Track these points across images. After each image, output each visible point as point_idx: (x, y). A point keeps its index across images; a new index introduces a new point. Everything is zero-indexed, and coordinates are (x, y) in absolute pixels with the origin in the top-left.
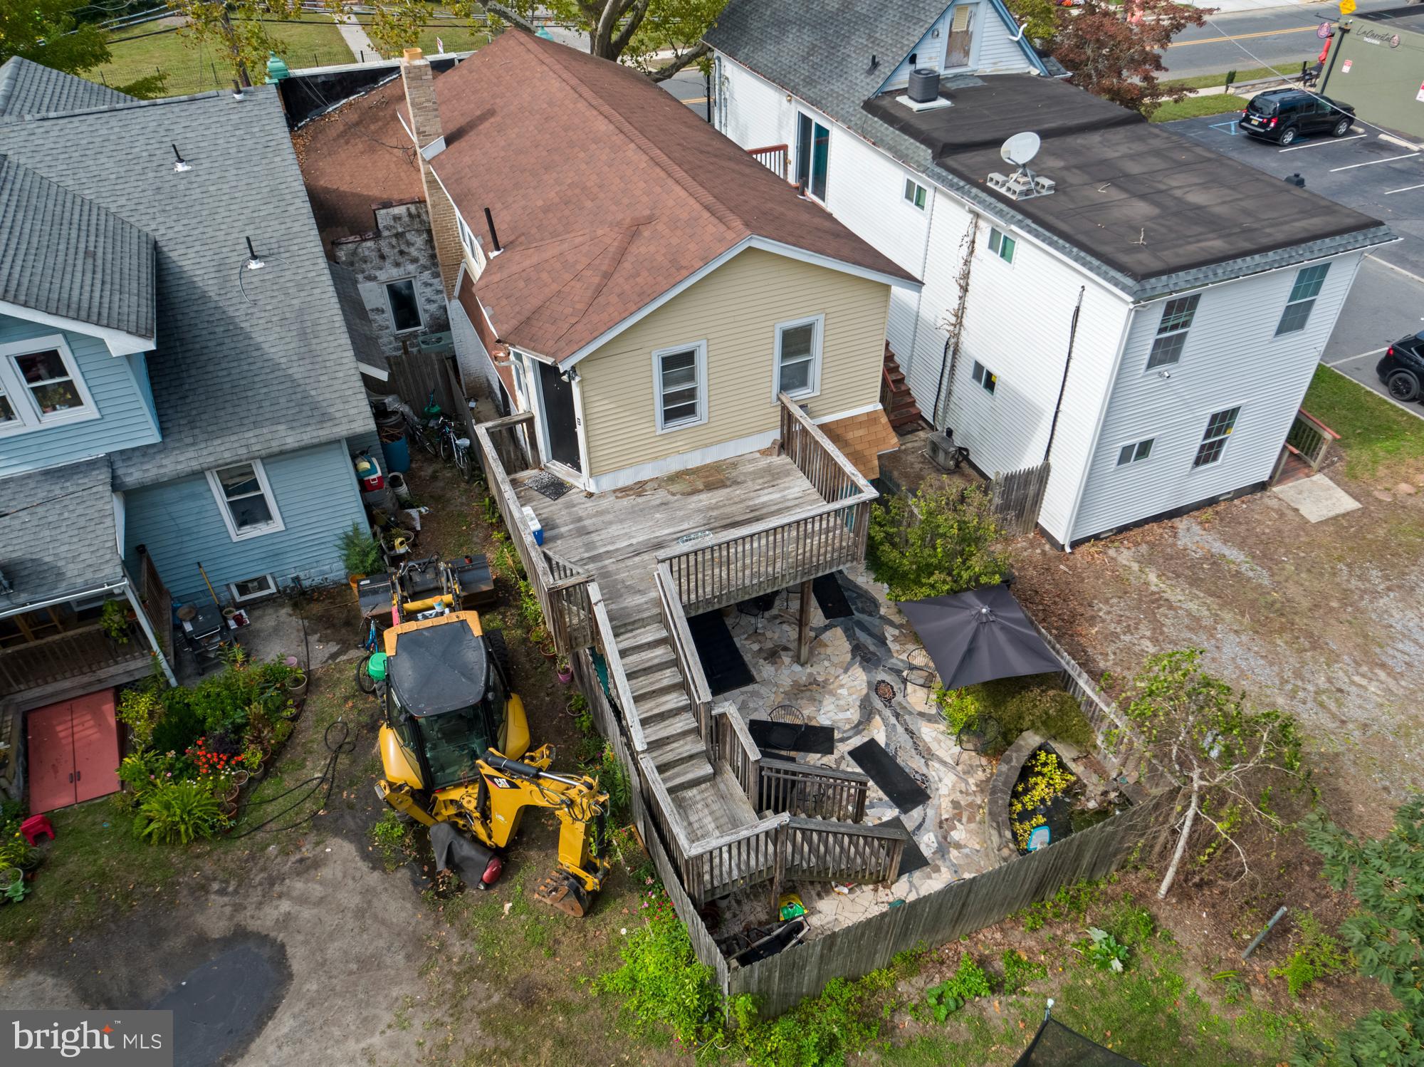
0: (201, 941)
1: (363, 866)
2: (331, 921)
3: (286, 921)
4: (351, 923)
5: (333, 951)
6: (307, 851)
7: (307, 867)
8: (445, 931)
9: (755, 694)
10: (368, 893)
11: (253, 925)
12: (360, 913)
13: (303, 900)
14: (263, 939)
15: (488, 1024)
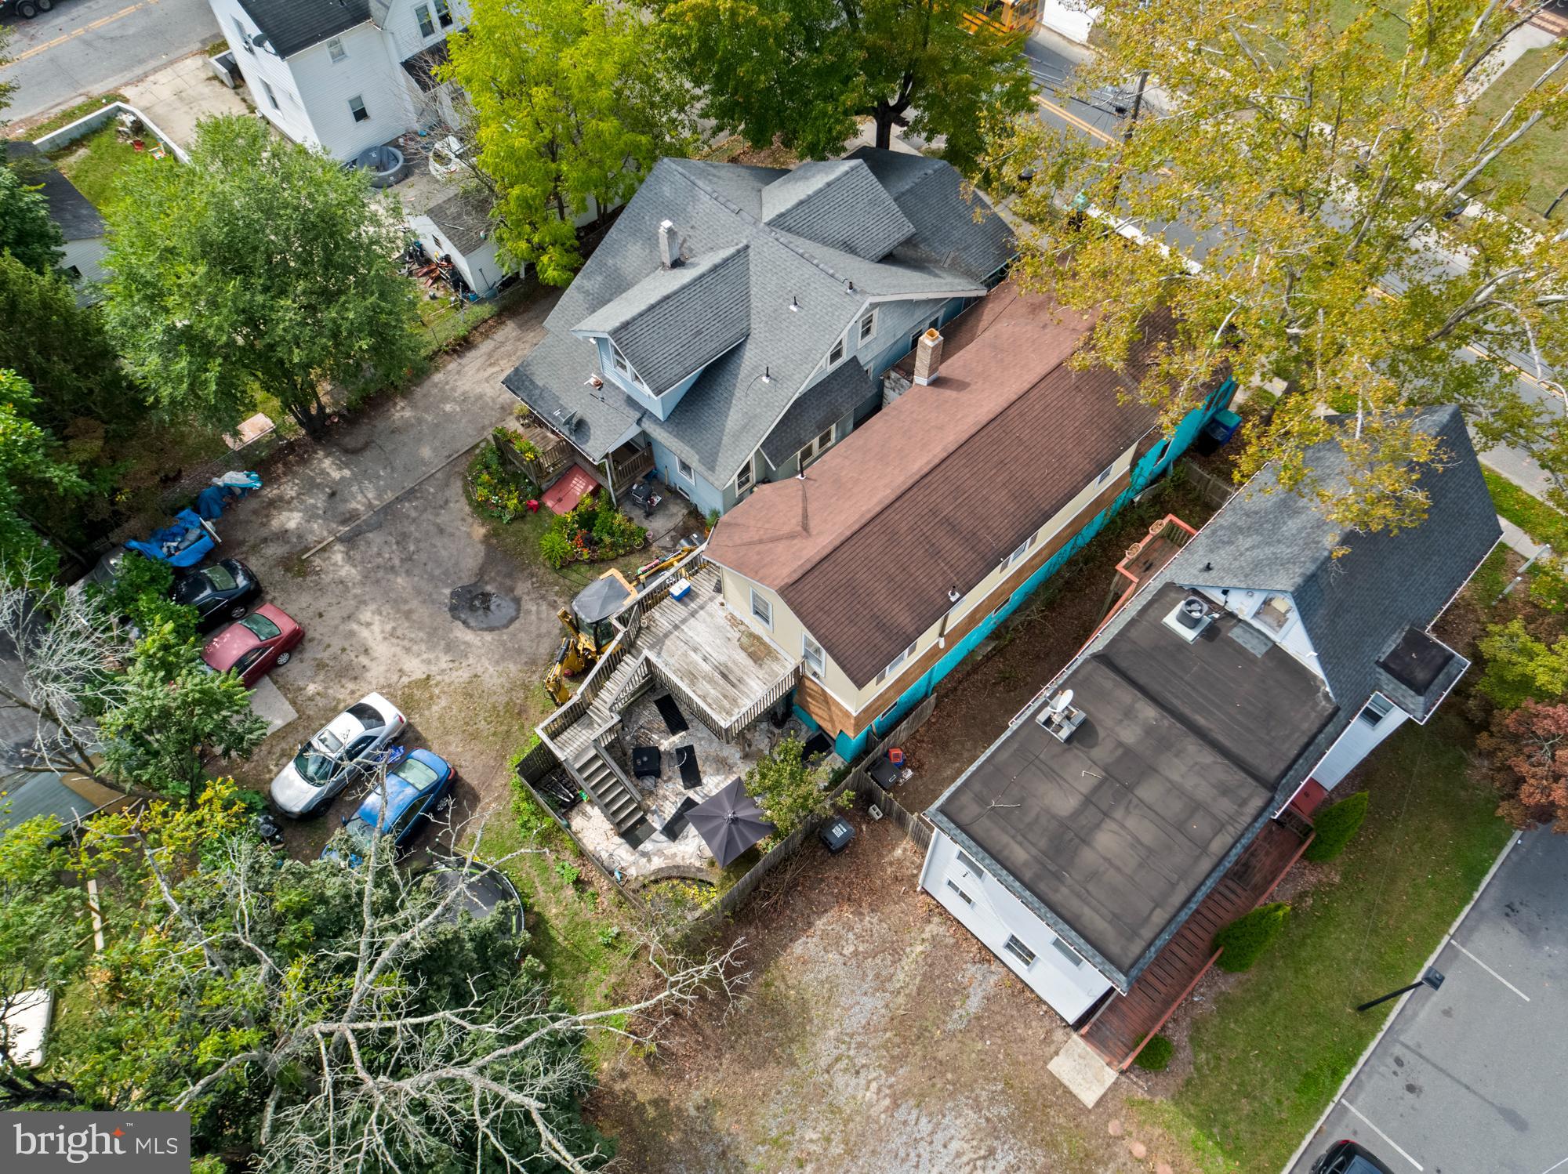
3: (529, 612)
6: (558, 599)
11: (523, 603)
13: (538, 612)
14: (519, 610)
15: (508, 704)
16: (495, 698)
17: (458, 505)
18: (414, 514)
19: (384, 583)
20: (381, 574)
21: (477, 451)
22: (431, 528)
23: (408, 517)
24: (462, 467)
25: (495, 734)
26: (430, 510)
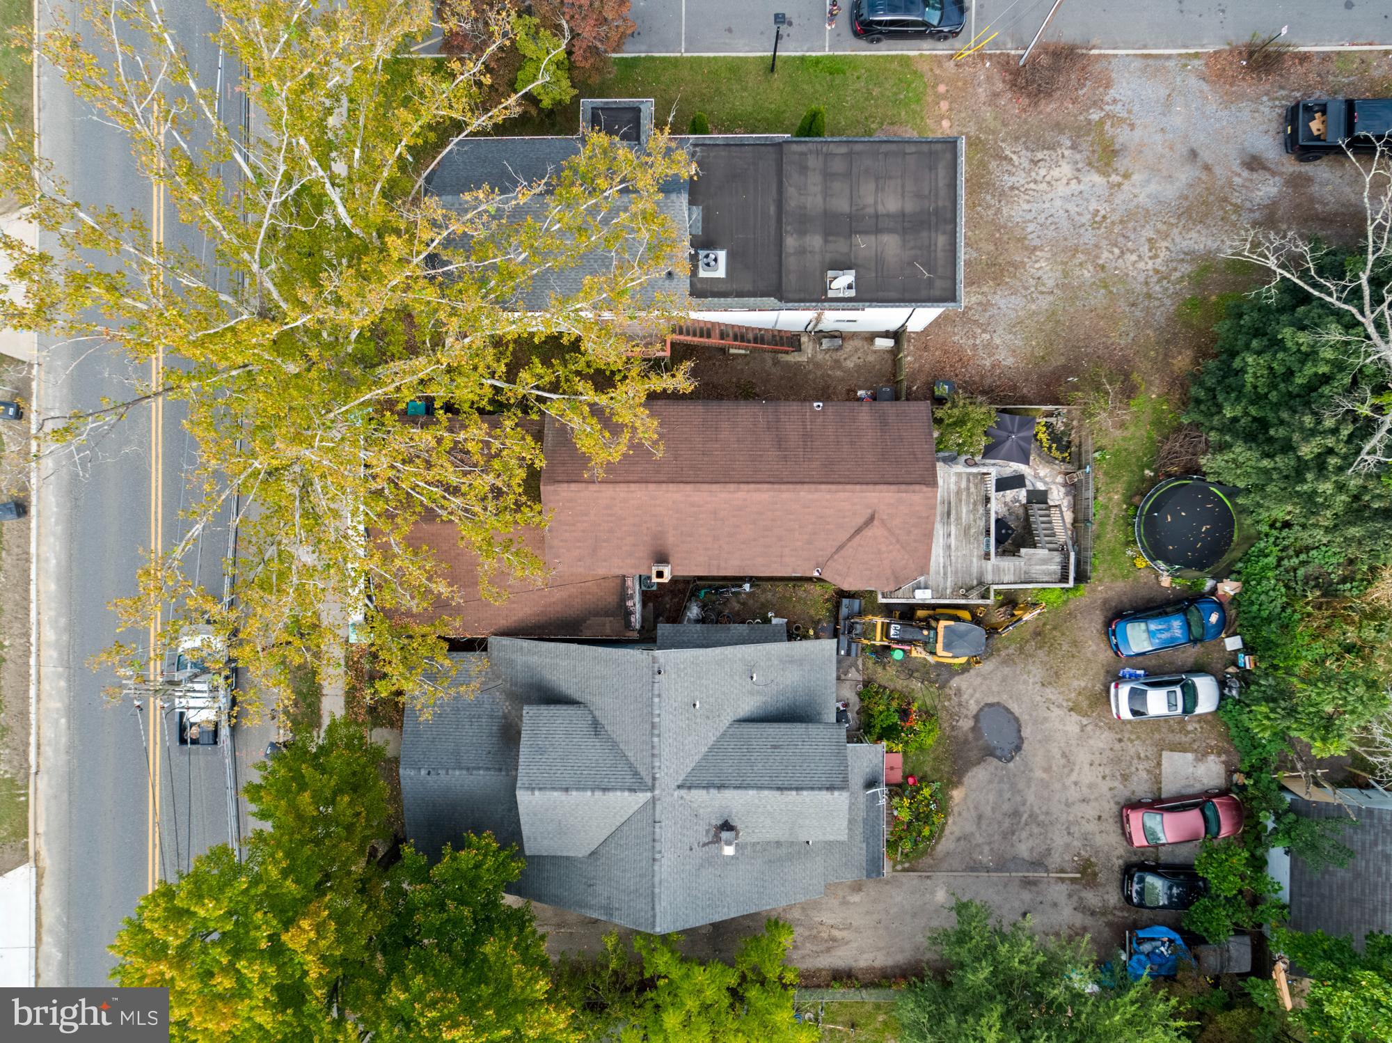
0: (973, 729)
1: (966, 675)
2: (984, 687)
3: (977, 702)
5: (995, 689)
6: (952, 692)
7: (959, 692)
8: (1003, 653)
10: (977, 675)
11: (974, 712)
12: (985, 678)
13: (972, 696)
14: (981, 709)
15: (1040, 648)
16: (1046, 659)
17: (955, 828)
18: (986, 849)
24: (927, 860)
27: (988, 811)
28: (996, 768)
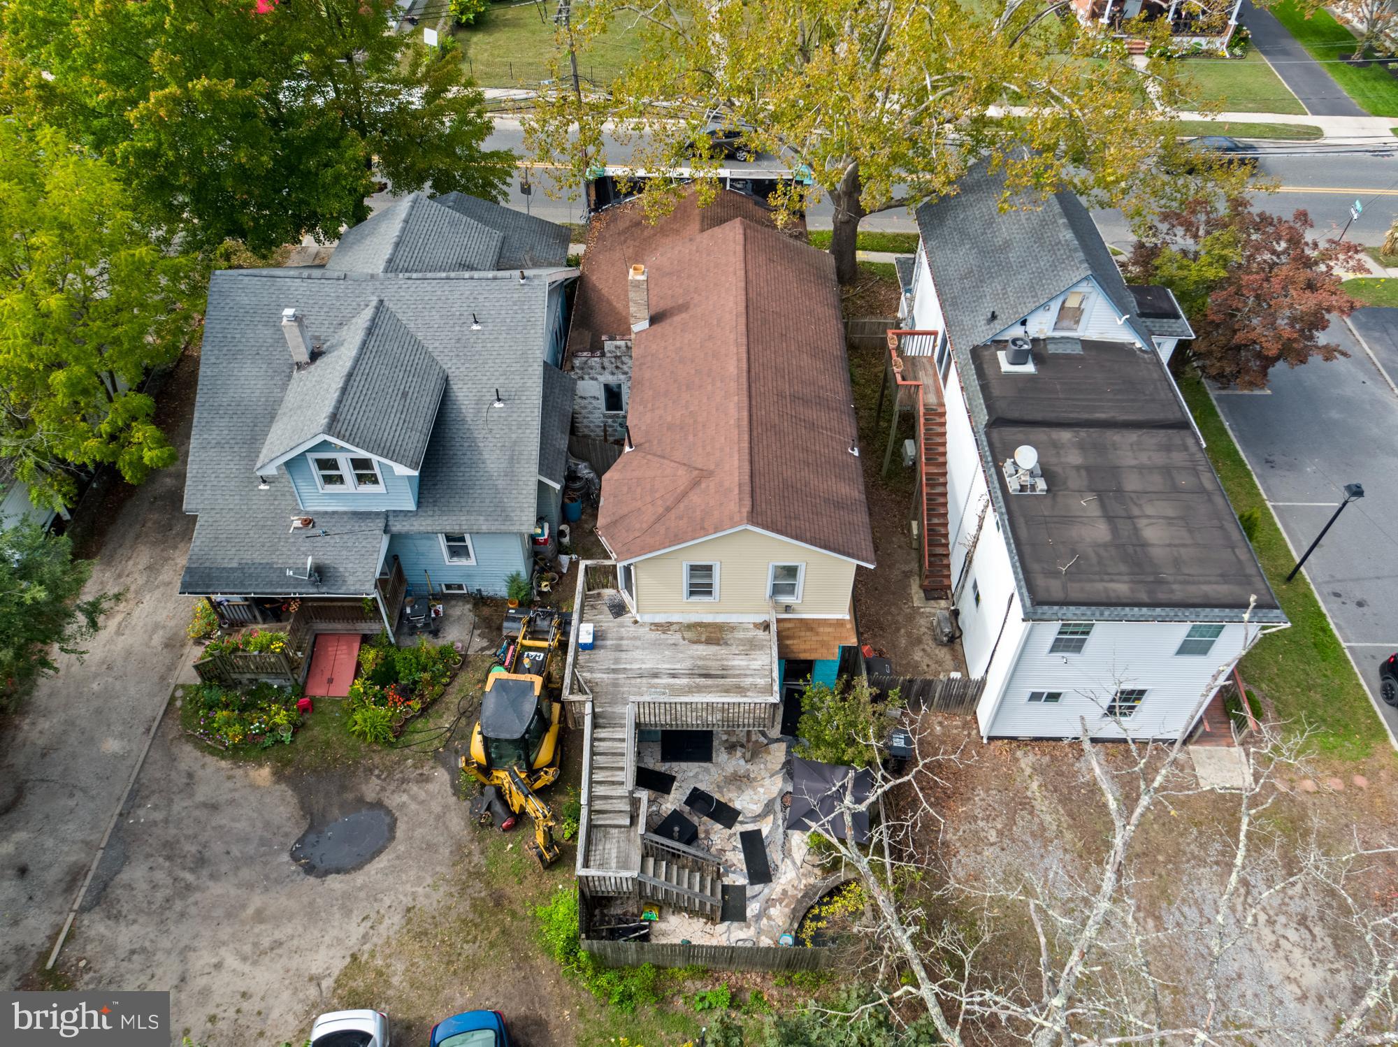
0: (360, 801)
1: (450, 790)
2: (424, 816)
3: (403, 806)
4: (432, 821)
5: (419, 832)
6: (426, 770)
7: (424, 779)
8: (474, 847)
9: (707, 771)
10: (446, 807)
11: (387, 802)
12: (438, 818)
13: (414, 798)
15: (474, 906)
16: (453, 915)
17: (210, 770)
18: (158, 816)
19: (193, 910)
20: (178, 905)
21: (179, 703)
22: (197, 813)
23: (155, 823)
24: (174, 729)
25: (492, 945)
26: (176, 799)
27: (221, 819)
28: (286, 835)
